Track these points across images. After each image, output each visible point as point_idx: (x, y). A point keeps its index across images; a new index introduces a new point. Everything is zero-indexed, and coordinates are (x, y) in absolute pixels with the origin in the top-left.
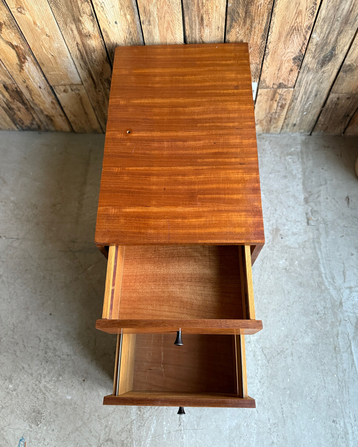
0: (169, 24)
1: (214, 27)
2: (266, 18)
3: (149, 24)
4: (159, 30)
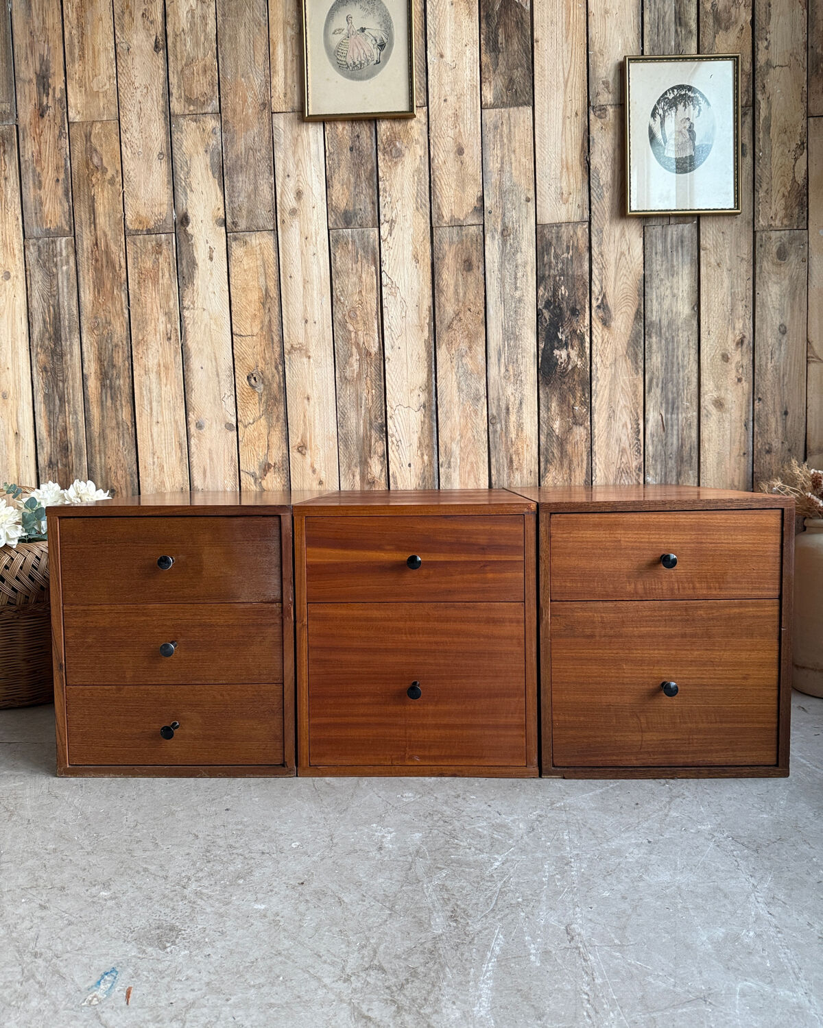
0: (472, 467)
1: (525, 471)
2: (585, 458)
3: (449, 467)
4: (460, 475)
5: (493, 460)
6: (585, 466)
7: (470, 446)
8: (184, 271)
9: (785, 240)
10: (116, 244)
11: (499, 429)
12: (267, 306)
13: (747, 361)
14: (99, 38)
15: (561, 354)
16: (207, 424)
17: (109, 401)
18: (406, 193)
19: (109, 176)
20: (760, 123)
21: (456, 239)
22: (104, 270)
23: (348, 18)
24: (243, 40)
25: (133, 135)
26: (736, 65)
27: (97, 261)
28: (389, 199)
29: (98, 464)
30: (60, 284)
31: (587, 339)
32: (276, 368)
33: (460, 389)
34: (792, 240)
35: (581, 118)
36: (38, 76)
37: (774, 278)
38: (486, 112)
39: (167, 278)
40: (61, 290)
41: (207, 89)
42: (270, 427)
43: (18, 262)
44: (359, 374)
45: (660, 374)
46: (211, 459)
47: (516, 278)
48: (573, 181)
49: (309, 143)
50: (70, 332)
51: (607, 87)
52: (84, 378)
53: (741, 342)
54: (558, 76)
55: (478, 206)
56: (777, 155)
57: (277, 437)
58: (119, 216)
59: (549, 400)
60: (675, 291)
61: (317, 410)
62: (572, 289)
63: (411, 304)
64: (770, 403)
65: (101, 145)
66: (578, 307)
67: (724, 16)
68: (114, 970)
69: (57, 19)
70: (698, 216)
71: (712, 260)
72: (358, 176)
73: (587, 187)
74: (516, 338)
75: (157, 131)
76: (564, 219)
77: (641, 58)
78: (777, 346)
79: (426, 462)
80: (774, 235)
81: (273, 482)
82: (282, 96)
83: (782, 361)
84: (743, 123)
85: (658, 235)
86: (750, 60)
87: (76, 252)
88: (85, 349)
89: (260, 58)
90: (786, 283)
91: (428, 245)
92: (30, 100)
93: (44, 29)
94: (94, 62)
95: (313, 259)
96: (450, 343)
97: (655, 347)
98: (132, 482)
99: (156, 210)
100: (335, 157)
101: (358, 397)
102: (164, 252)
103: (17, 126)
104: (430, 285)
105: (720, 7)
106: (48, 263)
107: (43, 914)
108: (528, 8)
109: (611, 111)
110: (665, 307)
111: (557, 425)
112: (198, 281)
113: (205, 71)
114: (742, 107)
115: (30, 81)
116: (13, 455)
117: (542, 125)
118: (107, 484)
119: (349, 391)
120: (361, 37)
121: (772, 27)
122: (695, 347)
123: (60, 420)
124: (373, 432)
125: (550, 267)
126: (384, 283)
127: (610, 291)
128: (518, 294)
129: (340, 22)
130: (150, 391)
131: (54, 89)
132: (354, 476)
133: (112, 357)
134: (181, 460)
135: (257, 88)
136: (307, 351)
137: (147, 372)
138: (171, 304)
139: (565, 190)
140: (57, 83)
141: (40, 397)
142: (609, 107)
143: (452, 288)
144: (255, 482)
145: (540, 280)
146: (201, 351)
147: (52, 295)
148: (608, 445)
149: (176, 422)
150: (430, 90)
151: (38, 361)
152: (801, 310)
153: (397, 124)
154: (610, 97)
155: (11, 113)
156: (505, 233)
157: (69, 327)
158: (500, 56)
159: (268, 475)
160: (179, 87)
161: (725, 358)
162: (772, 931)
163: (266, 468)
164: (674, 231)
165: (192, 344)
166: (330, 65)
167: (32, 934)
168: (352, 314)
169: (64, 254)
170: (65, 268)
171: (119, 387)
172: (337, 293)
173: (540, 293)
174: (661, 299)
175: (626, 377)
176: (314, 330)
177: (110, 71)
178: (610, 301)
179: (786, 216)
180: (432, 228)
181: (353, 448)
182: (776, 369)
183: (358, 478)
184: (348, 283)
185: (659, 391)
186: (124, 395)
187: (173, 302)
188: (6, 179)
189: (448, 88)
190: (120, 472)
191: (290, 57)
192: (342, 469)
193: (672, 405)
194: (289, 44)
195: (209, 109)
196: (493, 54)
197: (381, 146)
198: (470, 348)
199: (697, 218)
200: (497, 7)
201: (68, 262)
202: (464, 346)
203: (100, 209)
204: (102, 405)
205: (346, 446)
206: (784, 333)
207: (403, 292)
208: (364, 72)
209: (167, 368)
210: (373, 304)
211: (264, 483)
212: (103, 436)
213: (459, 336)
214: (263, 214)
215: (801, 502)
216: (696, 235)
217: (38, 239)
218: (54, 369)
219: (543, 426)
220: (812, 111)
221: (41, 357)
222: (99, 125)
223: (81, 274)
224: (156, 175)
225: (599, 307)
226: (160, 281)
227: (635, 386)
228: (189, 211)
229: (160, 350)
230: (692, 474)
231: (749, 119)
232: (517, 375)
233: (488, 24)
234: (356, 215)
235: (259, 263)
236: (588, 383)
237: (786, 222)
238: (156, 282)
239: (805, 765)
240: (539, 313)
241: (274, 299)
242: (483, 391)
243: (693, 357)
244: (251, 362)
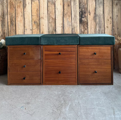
8: (24, 6)
9: (117, 2)
10: (14, 1)
11: (74, 30)
13: (112, 21)
15: (83, 19)
16: (27, 29)
21: (67, 2)
22: (12, 5)
27: (10, 4)
30: (4, 7)
31: (87, 17)
32: (39, 21)
33: (67, 24)
39: (22, 7)
42: (37, 30)
44: (52, 22)
45: (98, 23)
47: (76, 7)
52: (8, 22)
53: (111, 18)
57: (38, 32)
59: (81, 26)
60: (100, 10)
61: (45, 27)
62: (85, 9)
63: (60, 11)
64: (115, 27)
66: (86, 12)
71: (106, 5)
74: (76, 16)
78: (116, 18)
80: (115, 1)
83: (117, 20)
85: (98, 1)
87: (7, 3)
88: (8, 18)
90: (117, 9)
91: (63, 2)
95: (45, 4)
96: (66, 17)
97: (97, 18)
101: (51, 25)
102: (21, 3)
104: (63, 8)
106: (2, 4)
112: (27, 7)
119: (50, 24)
122: (103, 18)
123: (4, 29)
124: (54, 31)
125: (81, 6)
126: (56, 8)
127: (90, 10)
128: (76, 10)
130: (18, 24)
133: (12, 19)
136: (44, 18)
137: (18, 21)
138: (22, 11)
143: (66, 9)
145: (80, 8)
146: (27, 18)
147: (3, 9)
156: (74, 1)
157: (6, 14)
161: (108, 20)
165: (25, 17)
168: (51, 13)
169: (5, 3)
170: (5, 5)
171: (13, 24)
172: (48, 9)
173: (80, 10)
174: (98, 11)
175: (93, 23)
176: (45, 15)
178: (90, 11)
182: (116, 22)
184: (50, 8)
185: (98, 25)
193: (100, 27)
202: (68, 17)
204: (11, 26)
206: (117, 16)
207: (59, 9)
209: (21, 21)
210: (54, 11)
212: (10, 31)
213: (67, 16)
216: (103, 2)
218: (3, 21)
219: (81, 30)
223: (8, 6)
227: (95, 24)
229: (20, 18)
232: (76, 22)
235: (36, 5)
236: (87, 23)
238: (20, 8)
240: (80, 13)
241: (38, 10)
242: (71, 24)
243: (103, 20)
244: (34, 20)
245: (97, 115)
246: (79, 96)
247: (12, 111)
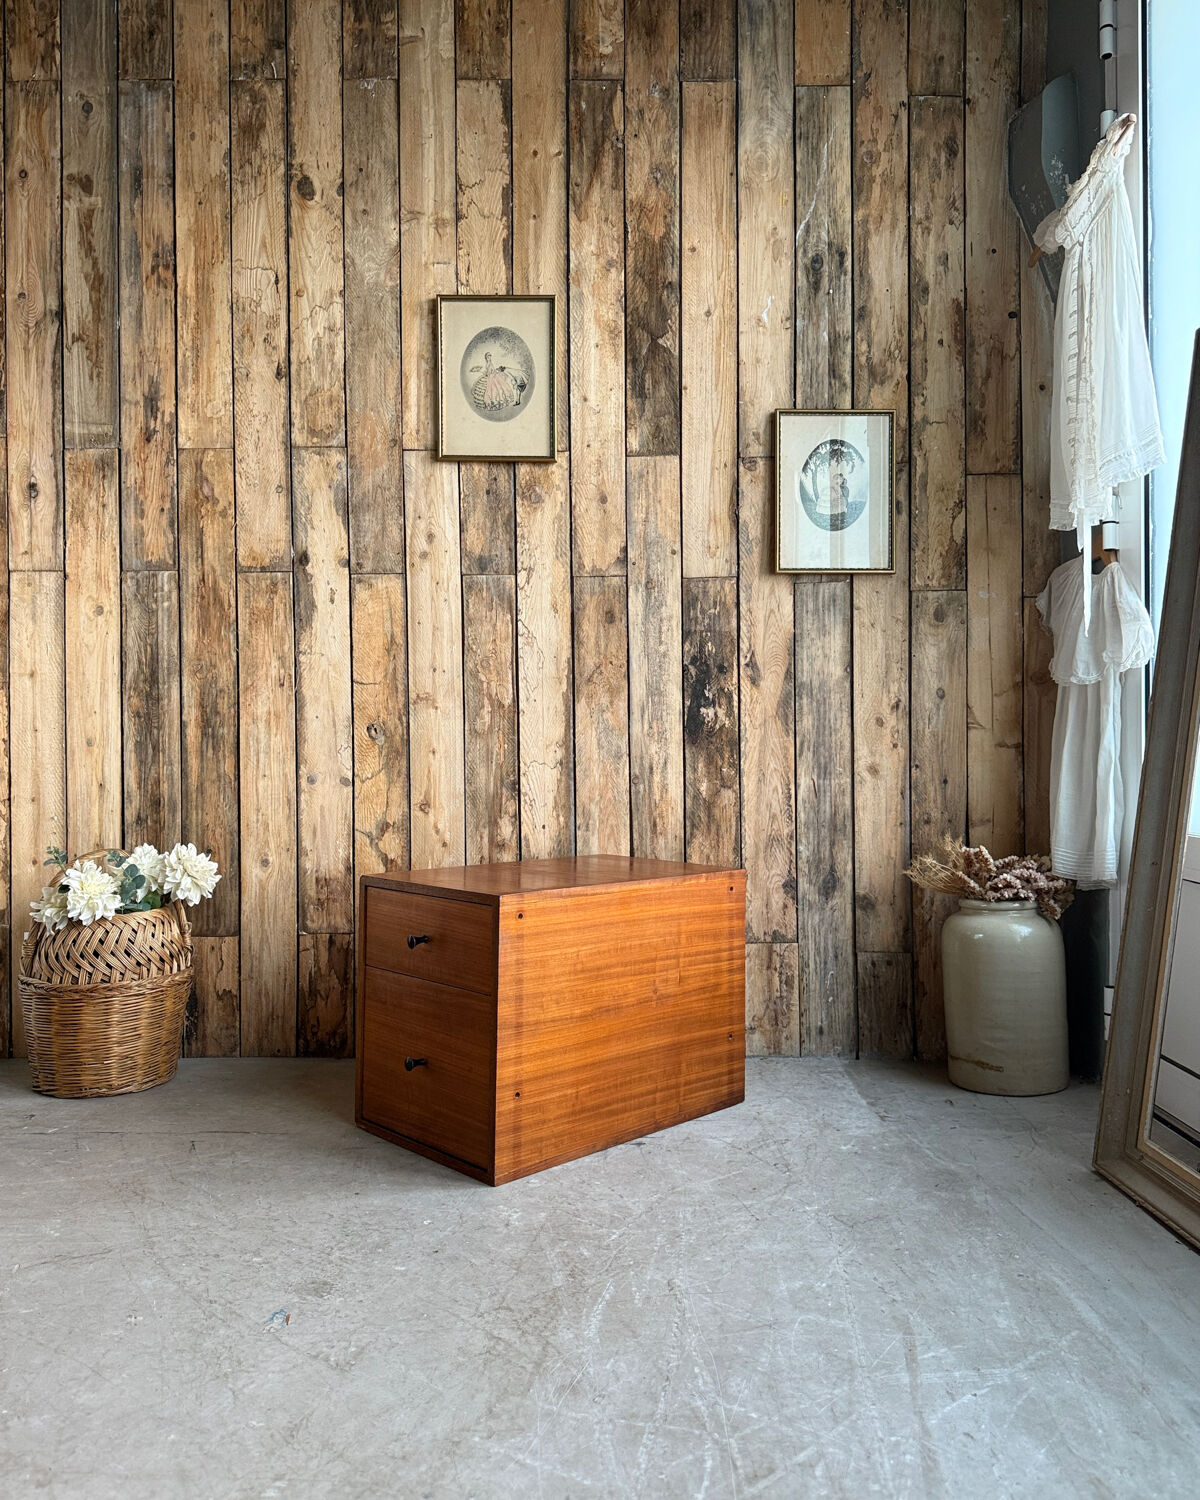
0: (613, 831)
1: (669, 836)
2: (734, 823)
3: (587, 830)
4: (599, 838)
5: (635, 823)
6: (734, 832)
7: (610, 808)
8: (301, 613)
9: (942, 600)
10: (225, 581)
11: (641, 789)
12: (392, 653)
13: (903, 726)
14: (216, 362)
15: (708, 713)
16: (320, 778)
17: (211, 751)
18: (545, 539)
19: (220, 507)
20: (917, 480)
21: (597, 589)
22: (211, 608)
23: (487, 356)
24: (373, 371)
25: (249, 464)
26: (892, 420)
27: (203, 598)
28: (527, 546)
29: (194, 821)
30: (160, 622)
31: (736, 698)
32: (400, 719)
33: (600, 747)
34: (949, 601)
35: (730, 470)
36: (146, 398)
37: (931, 640)
38: (630, 459)
39: (282, 620)
40: (160, 629)
41: (332, 421)
42: (390, 782)
43: (112, 596)
44: (491, 727)
45: (813, 738)
46: (323, 817)
47: (660, 632)
48: (722, 533)
49: (442, 484)
50: (169, 674)
51: (758, 439)
52: (182, 725)
53: (897, 706)
54: (707, 425)
55: (621, 556)
56: (934, 514)
57: (397, 793)
58: (230, 551)
59: (695, 761)
60: (827, 651)
61: (443, 765)
62: (719, 645)
63: (548, 654)
64: (928, 771)
65: (213, 475)
66: (726, 665)
67: (880, 370)
68: (282, 1310)
69: (170, 340)
70: (852, 575)
71: (866, 621)
72: (495, 521)
73: (735, 541)
74: (661, 694)
75: (276, 462)
76: (711, 574)
77: (793, 411)
78: (934, 711)
79: (562, 824)
80: (931, 595)
81: (392, 845)
82: (414, 433)
83: (940, 726)
84: (898, 480)
85: (810, 592)
86: (906, 415)
87: (179, 588)
88: (185, 694)
89: (391, 392)
90: (944, 645)
91: (568, 595)
92: (136, 423)
93: (155, 349)
94: (209, 388)
95: (443, 605)
96: (590, 697)
97: (805, 709)
98: (232, 842)
99: (271, 546)
100: (470, 499)
101: (489, 752)
102: (280, 592)
103: (120, 451)
104: (569, 636)
105: (875, 360)
106: (147, 597)
107: (207, 1274)
108: (677, 353)
109: (761, 465)
110: (817, 667)
111: (704, 787)
112: (316, 624)
113: (331, 403)
114: (897, 463)
115: (137, 403)
116: (95, 810)
117: (689, 476)
118: (203, 844)
119: (480, 744)
120: (500, 376)
121: (928, 382)
122: (848, 710)
123: (153, 771)
124: (504, 790)
125: (696, 622)
126: (520, 632)
127: (758, 649)
128: (662, 649)
129: (478, 359)
130: (258, 741)
131: (163, 413)
132: (482, 837)
133: (215, 703)
134: (289, 817)
135: (387, 424)
136: (434, 701)
137: (254, 721)
138: (286, 647)
139: (713, 544)
140: (167, 406)
141: (130, 746)
142: (759, 460)
143: (593, 640)
144: (371, 843)
145: (686, 635)
146: (317, 699)
147: (150, 634)
148: (758, 810)
149: (285, 775)
150: (573, 435)
151: (130, 705)
152: (960, 674)
153: (537, 468)
154: (761, 448)
155: (113, 436)
156: (650, 586)
157: (168, 669)
158: (647, 402)
159: (386, 835)
160: (302, 417)
161: (880, 722)
162: (842, 1283)
163: (384, 827)
164: (826, 589)
165: (307, 692)
166: (466, 404)
167: (202, 1287)
168: (484, 664)
169: (166, 588)
170: (166, 604)
171: (223, 736)
172: (469, 641)
173: (686, 648)
174: (812, 659)
175: (777, 738)
176: (442, 679)
177: (227, 396)
178: (759, 660)
179: (943, 576)
180: (572, 578)
181: (481, 808)
182: (934, 735)
183: (486, 840)
184: (481, 631)
185: (810, 755)
186: (228, 746)
187: (288, 645)
188: (104, 506)
189: (591, 433)
190: (218, 830)
191: (423, 393)
192: (468, 830)
193: (824, 770)
194: (422, 378)
195: (335, 443)
196: (639, 400)
197: (519, 491)
198: (611, 703)
199: (850, 577)
200: (644, 351)
201: (169, 598)
202: (605, 700)
203: (209, 542)
204: (202, 754)
205: (474, 805)
206: (942, 697)
207: (540, 642)
208: (503, 414)
209: (277, 716)
210: (508, 653)
211: (381, 844)
212: (201, 789)
213: (600, 690)
214: (391, 557)
215: (954, 881)
216: (848, 594)
217: (137, 572)
218: (148, 714)
219: (689, 788)
220: (971, 469)
221: (135, 701)
222: (211, 453)
223: (184, 612)
224: (273, 509)
225: (747, 665)
226: (275, 623)
227: (786, 748)
228: (310, 549)
229: (271, 696)
230: (847, 843)
231: (904, 476)
232: (661, 733)
233: (634, 367)
234: (491, 561)
235: (385, 607)
236: (736, 743)
237: (943, 582)
238: (269, 623)
239: (928, 1156)
240: (685, 669)
241: (400, 646)
242: (625, 749)
243: (846, 720)
244: (372, 711)
245: (793, 1368)
246: (673, 1244)
247: (208, 1344)
